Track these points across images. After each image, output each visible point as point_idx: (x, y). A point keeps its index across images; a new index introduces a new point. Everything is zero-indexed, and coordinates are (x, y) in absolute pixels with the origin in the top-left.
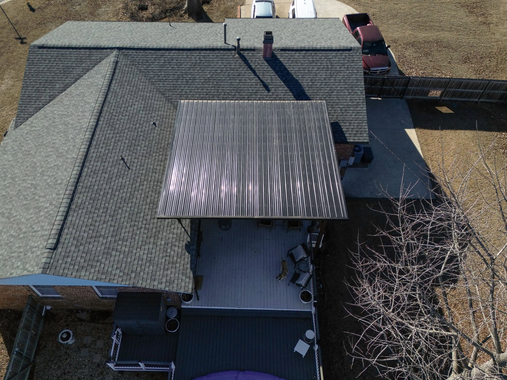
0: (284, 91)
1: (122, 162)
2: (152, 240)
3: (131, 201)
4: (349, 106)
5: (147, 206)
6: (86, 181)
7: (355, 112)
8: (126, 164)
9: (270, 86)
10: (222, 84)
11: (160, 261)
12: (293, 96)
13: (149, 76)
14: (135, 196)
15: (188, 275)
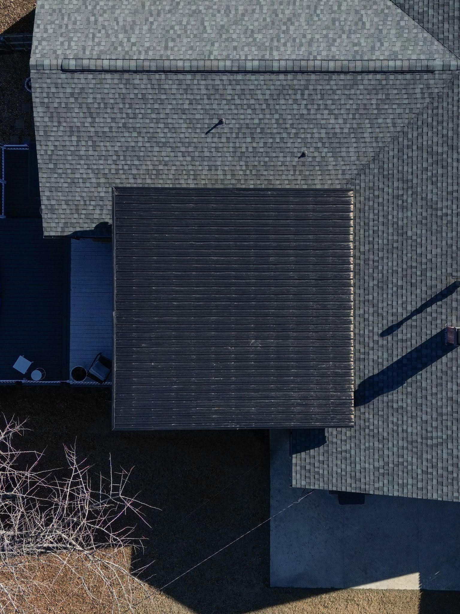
0: (380, 360)
1: (216, 121)
2: (102, 180)
3: (154, 144)
4: (353, 465)
5: (151, 167)
6: (170, 82)
7: (343, 473)
8: (214, 127)
9: (390, 337)
10: (395, 256)
11: (77, 194)
12: (371, 374)
13: (410, 130)
14: (163, 149)
15: (66, 229)
